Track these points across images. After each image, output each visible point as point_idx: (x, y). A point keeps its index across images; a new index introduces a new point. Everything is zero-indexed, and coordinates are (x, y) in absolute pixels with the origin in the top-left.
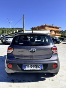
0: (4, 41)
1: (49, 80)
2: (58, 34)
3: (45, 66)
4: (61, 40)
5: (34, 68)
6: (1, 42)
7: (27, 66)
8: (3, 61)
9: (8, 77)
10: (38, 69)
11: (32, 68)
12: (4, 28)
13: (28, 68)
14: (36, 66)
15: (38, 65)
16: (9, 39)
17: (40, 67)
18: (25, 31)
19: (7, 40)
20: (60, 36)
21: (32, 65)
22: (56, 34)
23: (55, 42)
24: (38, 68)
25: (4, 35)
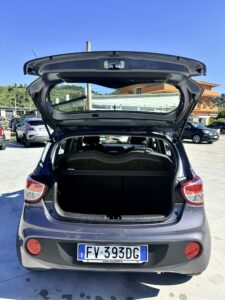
0: (20, 133)
1: (172, 295)
2: (208, 109)
3: (158, 251)
4: (219, 131)
5: (118, 258)
6: (12, 135)
7: (92, 250)
8: (13, 211)
9: (28, 280)
10: (132, 261)
11: (111, 258)
12: (21, 87)
13: (96, 254)
14: (124, 251)
15: (132, 248)
16: (37, 128)
17: (138, 253)
18: (93, 98)
19: (30, 133)
20: (216, 116)
21: (111, 247)
22: (202, 110)
23: (197, 138)
24: (132, 258)
25: (21, 109)
